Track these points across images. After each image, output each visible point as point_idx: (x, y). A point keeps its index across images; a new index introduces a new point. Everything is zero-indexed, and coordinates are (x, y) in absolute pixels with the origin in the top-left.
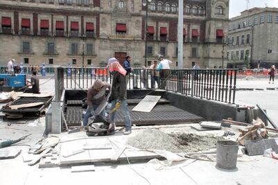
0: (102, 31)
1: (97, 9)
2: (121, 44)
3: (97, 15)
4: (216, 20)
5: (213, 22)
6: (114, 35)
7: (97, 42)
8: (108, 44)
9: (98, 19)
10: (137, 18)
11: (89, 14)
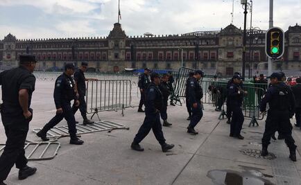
0: (219, 57)
1: (217, 46)
2: (230, 63)
3: (217, 49)
4: (292, 46)
5: (291, 48)
6: (226, 59)
7: (217, 63)
8: (223, 63)
9: (217, 52)
10: (239, 49)
11: (213, 49)
